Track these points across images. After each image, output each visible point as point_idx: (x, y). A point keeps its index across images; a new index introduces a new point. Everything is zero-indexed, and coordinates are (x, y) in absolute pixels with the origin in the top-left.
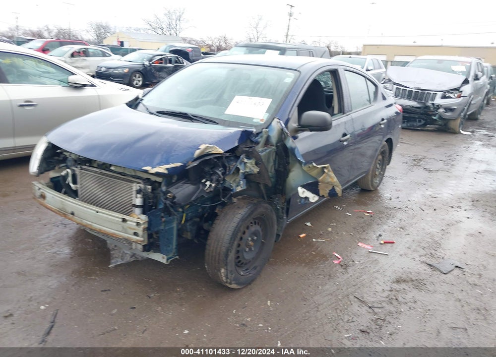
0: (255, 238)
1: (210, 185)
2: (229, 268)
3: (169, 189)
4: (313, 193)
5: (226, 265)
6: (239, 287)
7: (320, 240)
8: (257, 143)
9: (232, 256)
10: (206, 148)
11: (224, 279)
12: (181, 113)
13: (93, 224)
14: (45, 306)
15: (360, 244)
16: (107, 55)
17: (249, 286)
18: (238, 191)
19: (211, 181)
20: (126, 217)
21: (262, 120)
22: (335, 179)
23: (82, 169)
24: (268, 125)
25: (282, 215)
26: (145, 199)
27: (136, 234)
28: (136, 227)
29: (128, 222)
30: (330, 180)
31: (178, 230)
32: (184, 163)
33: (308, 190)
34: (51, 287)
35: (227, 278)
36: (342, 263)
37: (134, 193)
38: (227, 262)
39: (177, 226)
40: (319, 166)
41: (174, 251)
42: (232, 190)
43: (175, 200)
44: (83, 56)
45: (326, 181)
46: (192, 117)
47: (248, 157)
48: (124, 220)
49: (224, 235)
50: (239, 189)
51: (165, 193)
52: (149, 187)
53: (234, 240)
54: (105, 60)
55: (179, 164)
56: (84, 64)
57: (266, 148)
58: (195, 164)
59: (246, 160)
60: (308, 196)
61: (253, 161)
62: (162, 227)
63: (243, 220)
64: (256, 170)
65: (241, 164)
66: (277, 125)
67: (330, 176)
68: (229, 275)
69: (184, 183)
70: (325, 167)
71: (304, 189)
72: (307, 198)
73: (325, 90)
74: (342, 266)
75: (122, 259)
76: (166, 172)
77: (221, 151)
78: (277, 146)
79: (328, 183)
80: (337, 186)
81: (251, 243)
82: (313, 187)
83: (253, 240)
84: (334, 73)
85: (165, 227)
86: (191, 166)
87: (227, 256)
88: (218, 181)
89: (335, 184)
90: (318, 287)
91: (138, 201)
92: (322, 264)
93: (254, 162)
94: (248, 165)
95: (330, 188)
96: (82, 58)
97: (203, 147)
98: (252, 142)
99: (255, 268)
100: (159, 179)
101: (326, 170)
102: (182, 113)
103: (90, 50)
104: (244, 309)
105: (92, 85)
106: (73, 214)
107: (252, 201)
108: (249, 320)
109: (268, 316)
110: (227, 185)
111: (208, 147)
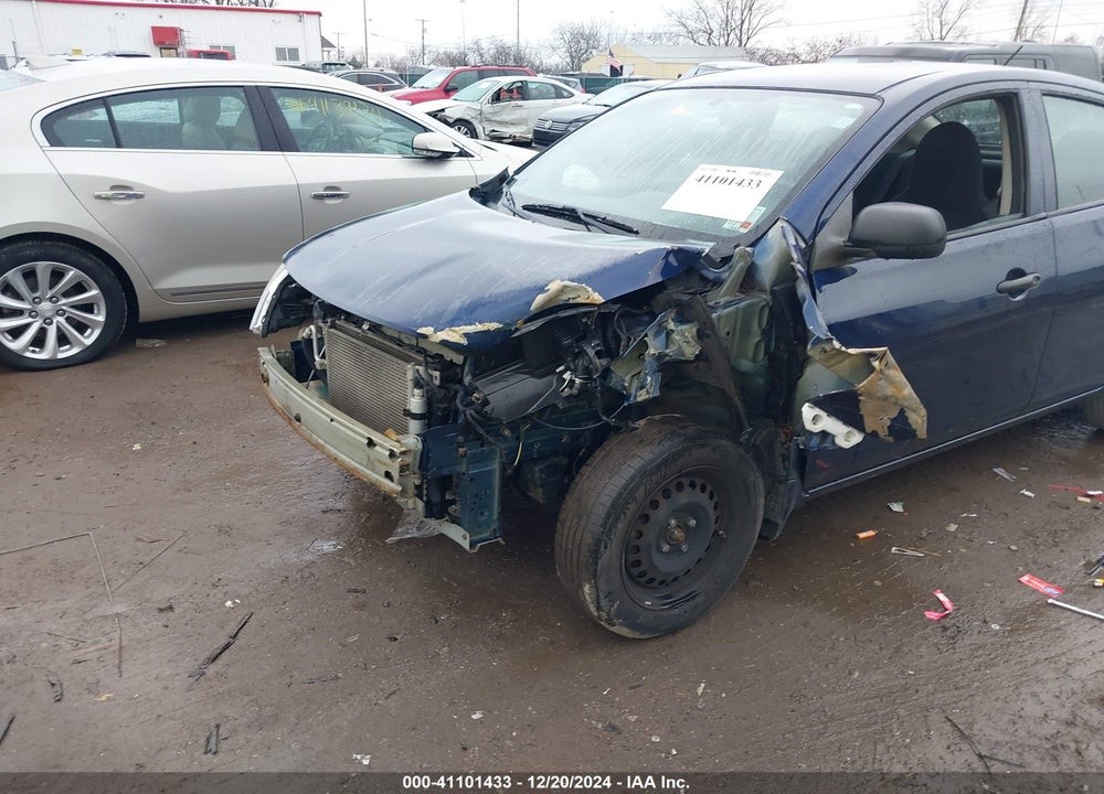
0: (693, 523)
1: (572, 381)
2: (602, 586)
3: (477, 384)
4: (846, 422)
5: (595, 576)
6: (637, 635)
7: (909, 552)
8: (718, 283)
9: (610, 555)
10: (563, 290)
11: (592, 608)
12: (564, 209)
13: (327, 446)
14: (234, 603)
15: (1025, 579)
16: (565, 94)
17: (670, 639)
18: (639, 399)
19: (574, 371)
20: (376, 437)
21: (745, 225)
22: (908, 390)
23: (333, 326)
24: (758, 238)
25: (785, 473)
26: (429, 401)
27: (388, 475)
28: (388, 461)
29: (377, 448)
30: (889, 391)
31: (505, 480)
32: (507, 324)
33: (831, 413)
34: (262, 566)
35: (599, 608)
36: (948, 622)
37: (410, 384)
38: (596, 570)
39: (503, 469)
40: (852, 351)
41: (495, 525)
42: (627, 397)
43: (487, 409)
44: (517, 99)
45: (880, 394)
46: (583, 217)
47: (681, 320)
48: (371, 443)
49: (594, 504)
50: (642, 396)
51: (469, 391)
52: (437, 374)
53: (617, 519)
54: (559, 105)
55: (494, 326)
56: (517, 115)
57: (742, 296)
58: (533, 326)
59: (671, 325)
60: (828, 430)
61: (689, 330)
62: (463, 468)
63: (644, 473)
64: (691, 351)
65: (657, 334)
66: (780, 239)
67: (891, 381)
68: (604, 603)
69: (516, 371)
70: (872, 355)
71: (817, 411)
72: (824, 434)
73: (983, 152)
74: (945, 629)
75: (418, 529)
76: (464, 341)
77: (598, 298)
78: (773, 293)
79: (886, 398)
80: (915, 411)
81: (678, 534)
82: (844, 405)
83: (683, 526)
84: (1008, 103)
85: (468, 470)
86: (524, 331)
87: (595, 554)
88: (588, 372)
89: (906, 404)
90: (850, 674)
91: (415, 403)
92: (888, 615)
93: (695, 330)
94: (677, 337)
95: (895, 414)
96: (513, 103)
97: (554, 287)
98: (705, 280)
99: (690, 597)
100: (458, 359)
101: (876, 364)
102: (568, 210)
103: (531, 86)
104: (632, 691)
105: (463, 154)
106: (299, 420)
107: (682, 428)
108: (633, 718)
109: (685, 720)
110: (614, 382)
111: (565, 287)
